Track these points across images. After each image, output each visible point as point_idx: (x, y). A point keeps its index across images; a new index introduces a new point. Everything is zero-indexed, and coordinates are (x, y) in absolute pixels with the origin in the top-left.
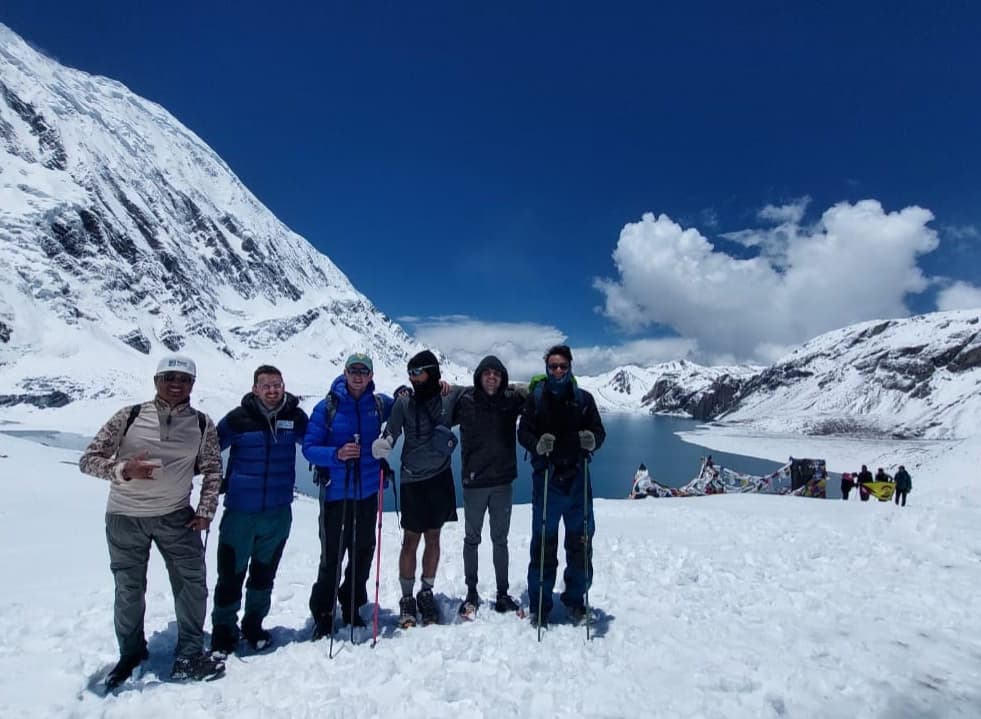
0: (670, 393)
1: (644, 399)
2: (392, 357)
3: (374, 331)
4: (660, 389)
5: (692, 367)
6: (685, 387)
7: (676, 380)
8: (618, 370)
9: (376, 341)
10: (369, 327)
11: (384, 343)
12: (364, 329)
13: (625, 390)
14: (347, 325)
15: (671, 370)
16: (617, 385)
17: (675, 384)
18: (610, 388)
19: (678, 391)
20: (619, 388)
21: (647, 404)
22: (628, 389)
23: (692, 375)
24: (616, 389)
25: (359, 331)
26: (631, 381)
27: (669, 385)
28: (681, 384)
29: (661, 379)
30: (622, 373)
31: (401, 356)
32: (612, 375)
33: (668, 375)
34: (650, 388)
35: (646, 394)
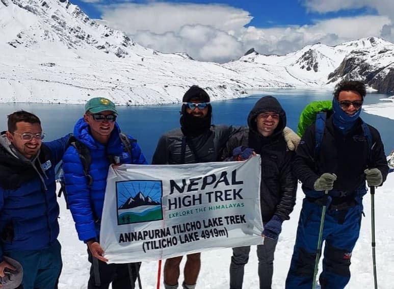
0: (357, 70)
1: (331, 76)
2: (74, 39)
3: (51, 12)
4: (348, 65)
5: (382, 44)
6: (372, 63)
7: (364, 58)
8: (306, 49)
9: (54, 23)
10: (44, 8)
11: (63, 25)
12: (39, 10)
13: (312, 68)
14: (21, 6)
15: (360, 48)
16: (304, 63)
17: (363, 61)
18: (298, 66)
19: (365, 68)
20: (307, 66)
21: (333, 81)
22: (316, 67)
23: (380, 52)
24: (303, 67)
25: (35, 12)
26: (318, 60)
27: (356, 62)
28: (369, 61)
29: (350, 57)
30: (310, 52)
31: (83, 38)
32: (300, 53)
33: (356, 52)
34: (338, 65)
35: (333, 71)
